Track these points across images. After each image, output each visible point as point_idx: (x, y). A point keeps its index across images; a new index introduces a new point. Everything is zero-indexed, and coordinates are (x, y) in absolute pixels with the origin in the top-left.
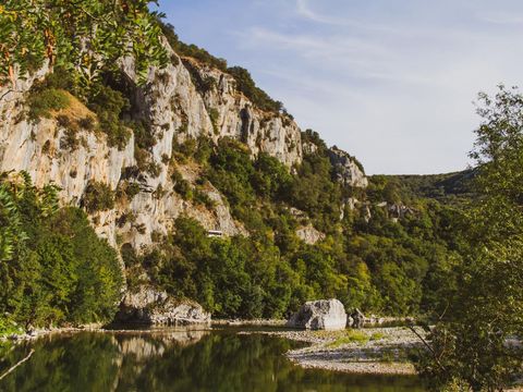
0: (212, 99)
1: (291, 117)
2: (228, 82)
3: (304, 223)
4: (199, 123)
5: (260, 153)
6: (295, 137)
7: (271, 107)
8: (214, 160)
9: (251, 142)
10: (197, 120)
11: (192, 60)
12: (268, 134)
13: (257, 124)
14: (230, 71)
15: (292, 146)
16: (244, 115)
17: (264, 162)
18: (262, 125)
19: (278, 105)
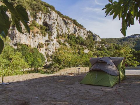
0: (68, 26)
1: (85, 28)
2: (72, 22)
3: (86, 49)
4: (65, 31)
5: (78, 36)
6: (86, 32)
7: (80, 26)
8: (68, 38)
9: (76, 33)
10: (65, 30)
11: (65, 19)
12: (80, 32)
13: (77, 30)
14: (72, 20)
15: (85, 34)
16: (75, 29)
17: (78, 38)
18: (78, 30)
19: (82, 26)
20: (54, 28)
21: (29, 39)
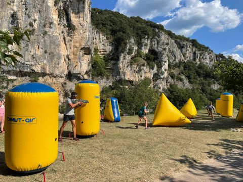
0: (184, 50)
1: (212, 51)
2: (189, 45)
3: (214, 83)
5: (200, 63)
6: (213, 57)
7: (203, 49)
8: (185, 67)
9: (197, 60)
10: (179, 57)
11: (178, 40)
12: (203, 58)
13: (199, 55)
14: (190, 41)
15: (212, 60)
16: (195, 54)
17: (201, 67)
19: (207, 48)
20: (164, 56)
21: (134, 74)
